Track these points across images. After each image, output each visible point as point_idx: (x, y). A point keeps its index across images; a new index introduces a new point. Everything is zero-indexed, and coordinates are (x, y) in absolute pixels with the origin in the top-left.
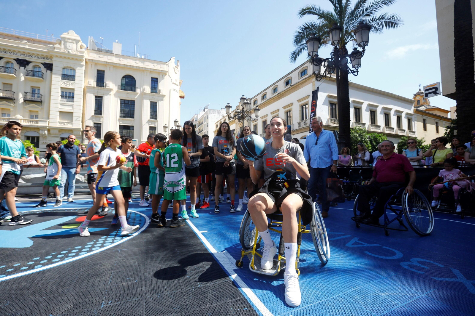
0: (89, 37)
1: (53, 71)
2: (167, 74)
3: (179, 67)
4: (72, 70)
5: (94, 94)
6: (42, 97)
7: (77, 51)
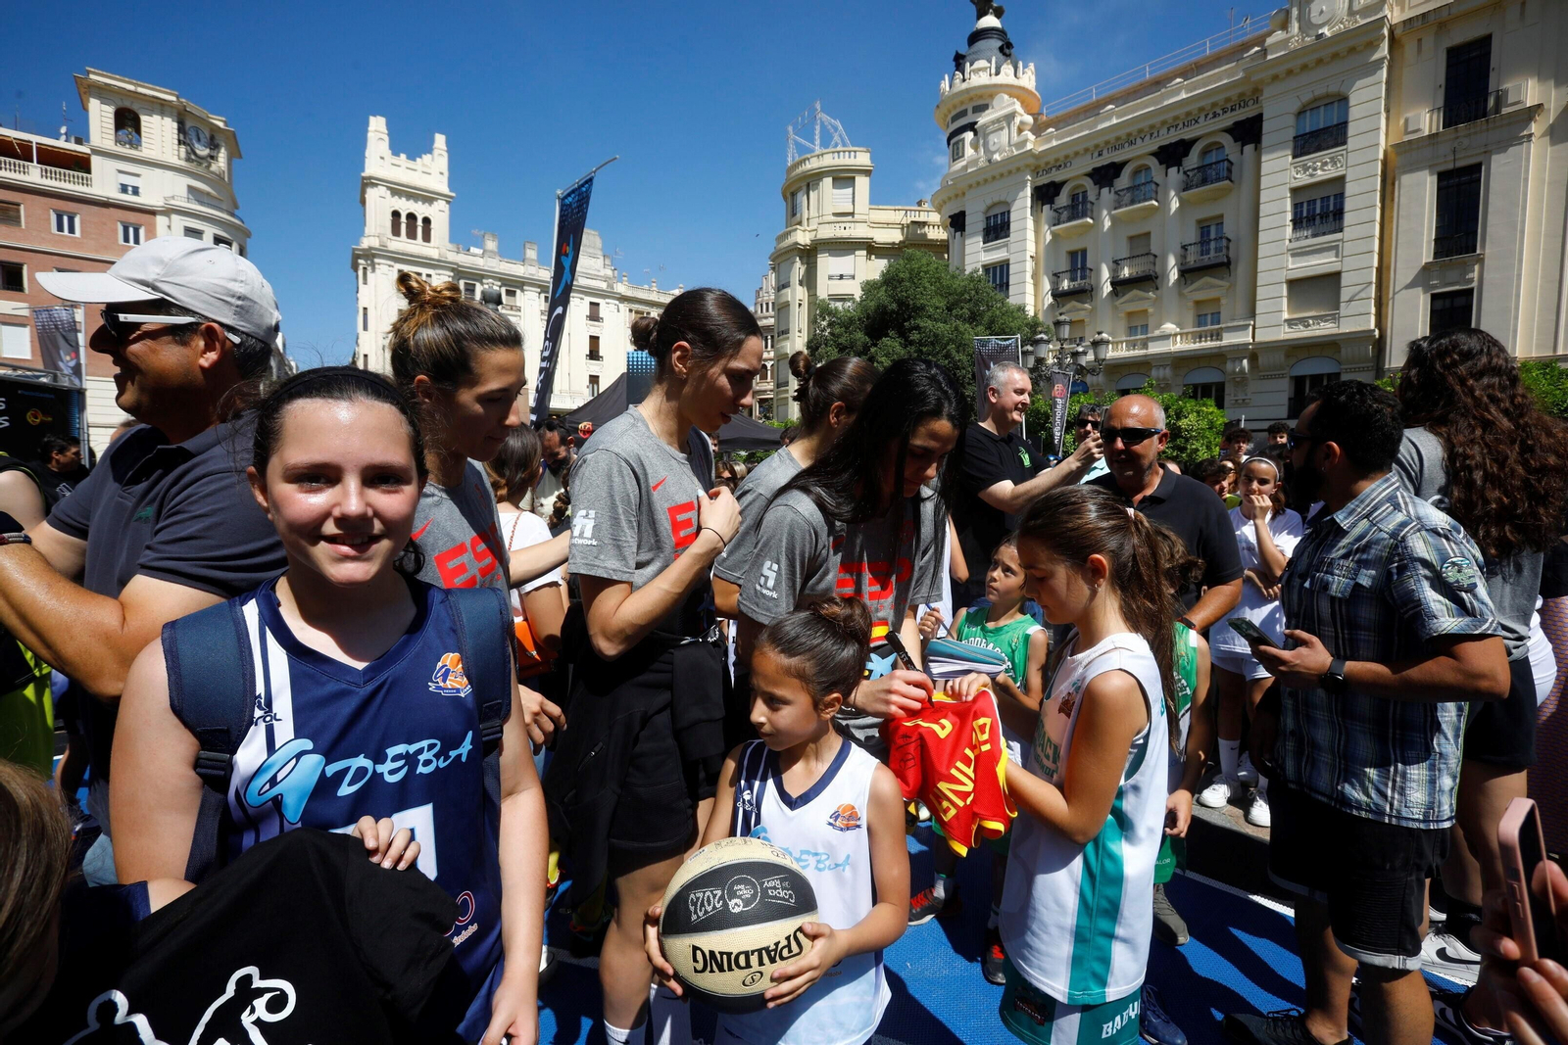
1: (1264, 137)
4: (1332, 103)
5: (1430, 167)
6: (1231, 244)
7: (1353, 13)
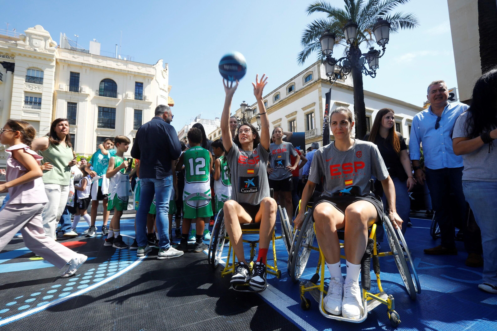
0: (61, 33)
1: (15, 71)
2: (154, 78)
3: (167, 71)
4: (39, 71)
5: (66, 100)
7: (45, 49)
